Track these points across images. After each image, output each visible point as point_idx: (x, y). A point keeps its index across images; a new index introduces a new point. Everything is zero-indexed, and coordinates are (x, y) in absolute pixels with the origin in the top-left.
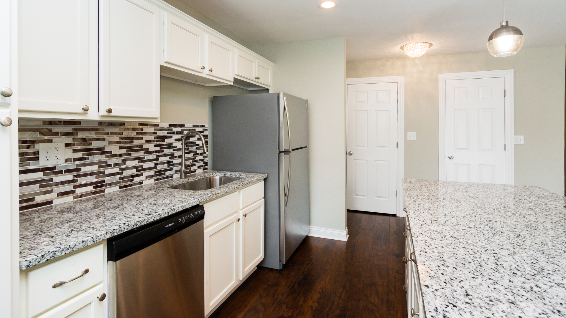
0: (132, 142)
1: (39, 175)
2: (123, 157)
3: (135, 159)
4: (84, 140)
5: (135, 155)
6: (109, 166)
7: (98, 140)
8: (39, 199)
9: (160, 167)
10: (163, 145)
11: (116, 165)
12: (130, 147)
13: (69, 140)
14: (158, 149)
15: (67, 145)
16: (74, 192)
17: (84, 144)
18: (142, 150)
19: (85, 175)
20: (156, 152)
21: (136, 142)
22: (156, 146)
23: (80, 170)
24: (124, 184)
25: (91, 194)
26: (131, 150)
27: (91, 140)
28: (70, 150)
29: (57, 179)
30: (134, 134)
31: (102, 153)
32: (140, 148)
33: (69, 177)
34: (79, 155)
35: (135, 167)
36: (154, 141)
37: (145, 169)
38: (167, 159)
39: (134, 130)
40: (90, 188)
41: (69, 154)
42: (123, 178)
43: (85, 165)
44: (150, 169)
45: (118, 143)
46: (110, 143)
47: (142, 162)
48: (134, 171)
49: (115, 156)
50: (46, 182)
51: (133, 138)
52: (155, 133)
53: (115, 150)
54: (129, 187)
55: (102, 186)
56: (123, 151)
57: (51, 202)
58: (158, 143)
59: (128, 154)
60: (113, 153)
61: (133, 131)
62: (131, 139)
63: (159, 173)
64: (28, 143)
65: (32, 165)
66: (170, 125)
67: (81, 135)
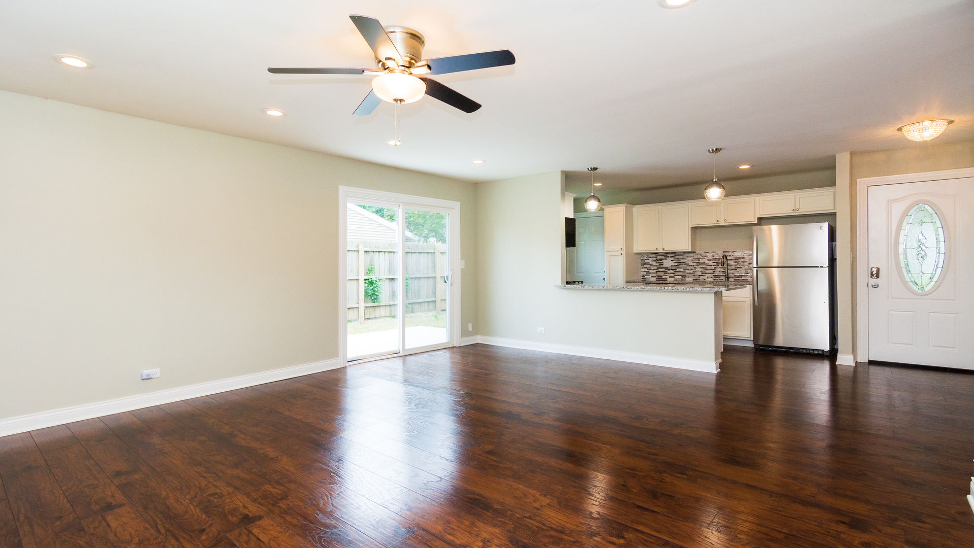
2: (695, 267)
3: (701, 268)
5: (701, 266)
6: (688, 269)
7: (683, 259)
8: (664, 277)
9: (716, 274)
10: (719, 262)
12: (698, 262)
13: (673, 259)
14: (715, 264)
15: (672, 260)
16: (674, 277)
17: (678, 260)
19: (678, 272)
20: (714, 265)
21: (701, 261)
22: (713, 263)
23: (676, 269)
24: (695, 278)
26: (698, 264)
27: (680, 259)
29: (669, 272)
30: (700, 257)
31: (685, 264)
32: (704, 263)
33: (673, 272)
34: (676, 264)
36: (712, 260)
37: (706, 273)
38: (721, 270)
40: (680, 277)
41: (672, 263)
42: (694, 275)
43: (678, 268)
44: (709, 273)
46: (688, 260)
48: (700, 274)
49: (691, 266)
53: (691, 263)
55: (685, 277)
56: (695, 264)
57: (667, 279)
58: (715, 261)
59: (697, 266)
62: (699, 259)
63: (715, 276)
64: (661, 259)
65: (662, 266)
66: (724, 252)
67: (677, 257)
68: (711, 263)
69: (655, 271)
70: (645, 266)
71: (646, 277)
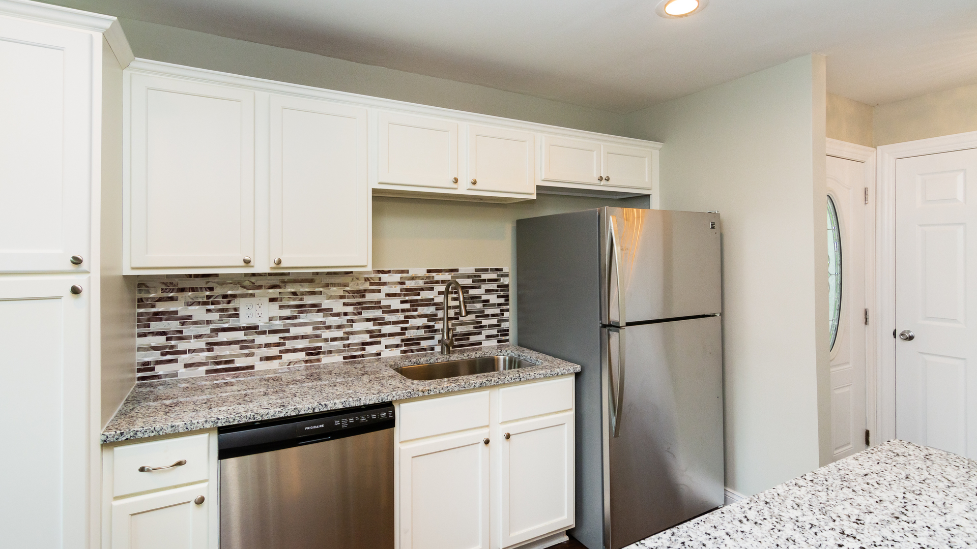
0: (364, 296)
1: (240, 335)
2: (350, 317)
3: (368, 320)
4: (294, 294)
5: (367, 314)
6: (329, 328)
7: (313, 293)
8: (239, 362)
9: (410, 334)
10: (417, 300)
11: (339, 327)
12: (359, 303)
13: (274, 293)
14: (407, 306)
16: (280, 357)
17: (294, 300)
18: (380, 308)
19: (295, 338)
20: (403, 311)
21: (369, 297)
22: (402, 302)
23: (288, 331)
24: (350, 354)
25: (303, 362)
26: (361, 307)
27: (302, 294)
28: (276, 305)
29: (261, 339)
30: (367, 286)
31: (319, 311)
32: (377, 305)
33: (275, 338)
34: (287, 312)
35: (368, 332)
36: (399, 295)
37: (384, 335)
38: (423, 322)
39: (367, 279)
40: (301, 355)
41: (274, 310)
42: (349, 345)
43: (295, 325)
44: (391, 335)
45: (342, 297)
46: (330, 298)
47: (380, 324)
48: (366, 338)
49: (338, 315)
50: (246, 342)
51: (365, 291)
52: (402, 283)
53: (338, 307)
54: (358, 358)
55: (318, 354)
56: (350, 309)
57: (252, 367)
58: (407, 298)
59: (357, 313)
60: (334, 311)
61: (365, 281)
62: (362, 293)
63: (408, 342)
64: (228, 298)
65: (232, 323)
66: (429, 271)
67: (290, 288)
68: (395, 304)
69: (201, 344)
70: (155, 326)
71: (160, 370)
